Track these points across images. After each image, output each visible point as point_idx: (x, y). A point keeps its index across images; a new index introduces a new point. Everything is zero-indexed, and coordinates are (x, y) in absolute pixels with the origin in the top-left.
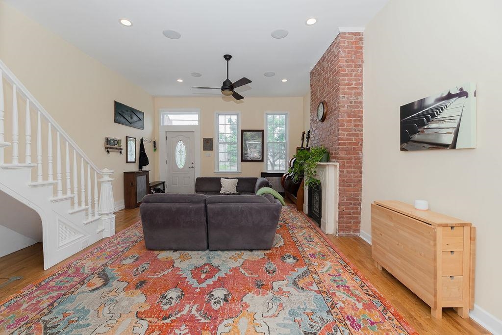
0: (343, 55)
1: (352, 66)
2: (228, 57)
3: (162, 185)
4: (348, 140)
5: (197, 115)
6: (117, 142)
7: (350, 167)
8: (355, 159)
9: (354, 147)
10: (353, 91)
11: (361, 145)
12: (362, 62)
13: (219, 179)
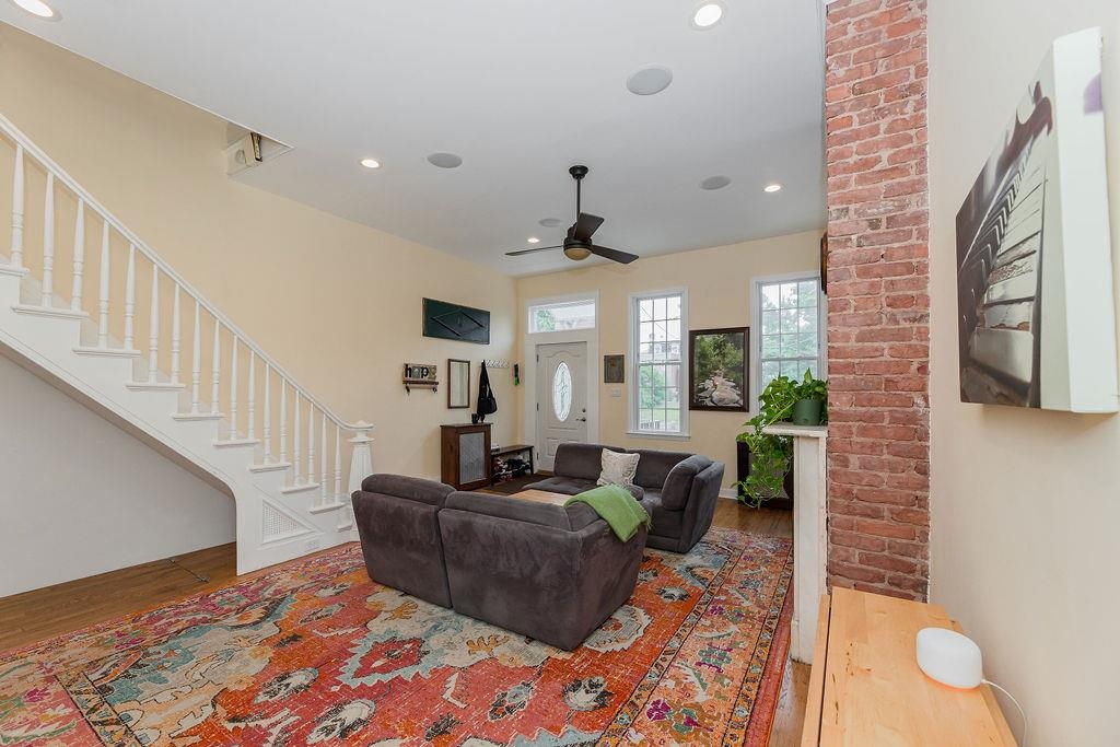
0: (841, 72)
1: (876, 100)
2: (579, 172)
3: (527, 454)
4: (860, 353)
5: (593, 306)
6: (427, 371)
7: (873, 448)
8: (894, 420)
9: (888, 381)
10: (883, 185)
11: (923, 369)
12: (922, 71)
13: (598, 450)
